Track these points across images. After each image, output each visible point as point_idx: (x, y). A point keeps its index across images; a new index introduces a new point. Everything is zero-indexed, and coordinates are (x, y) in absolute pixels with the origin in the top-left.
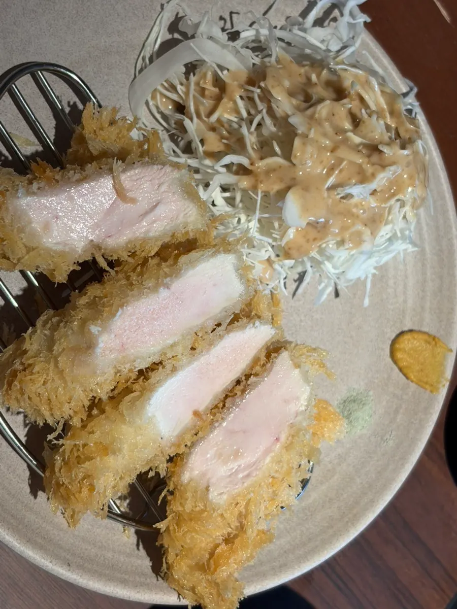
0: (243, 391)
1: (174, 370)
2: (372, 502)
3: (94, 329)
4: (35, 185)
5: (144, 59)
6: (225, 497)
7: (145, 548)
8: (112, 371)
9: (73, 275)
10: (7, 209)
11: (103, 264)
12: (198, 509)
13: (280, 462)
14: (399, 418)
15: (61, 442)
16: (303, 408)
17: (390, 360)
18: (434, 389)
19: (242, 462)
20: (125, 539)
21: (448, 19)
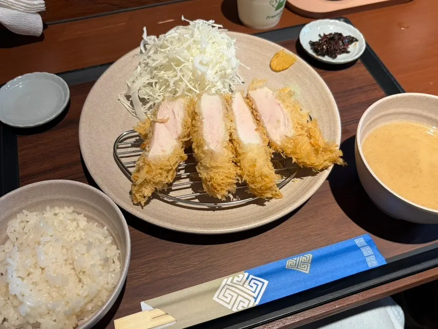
0: (256, 111)
1: (235, 129)
2: (326, 94)
3: (206, 148)
4: (147, 148)
5: (133, 112)
6: (292, 131)
7: (304, 177)
8: (225, 149)
9: (186, 151)
10: (151, 161)
11: (186, 139)
12: (293, 143)
13: (288, 107)
14: (300, 76)
15: (243, 179)
16: (272, 92)
17: (278, 73)
18: (295, 60)
19: (282, 120)
20: (297, 182)
21: (173, 20)
